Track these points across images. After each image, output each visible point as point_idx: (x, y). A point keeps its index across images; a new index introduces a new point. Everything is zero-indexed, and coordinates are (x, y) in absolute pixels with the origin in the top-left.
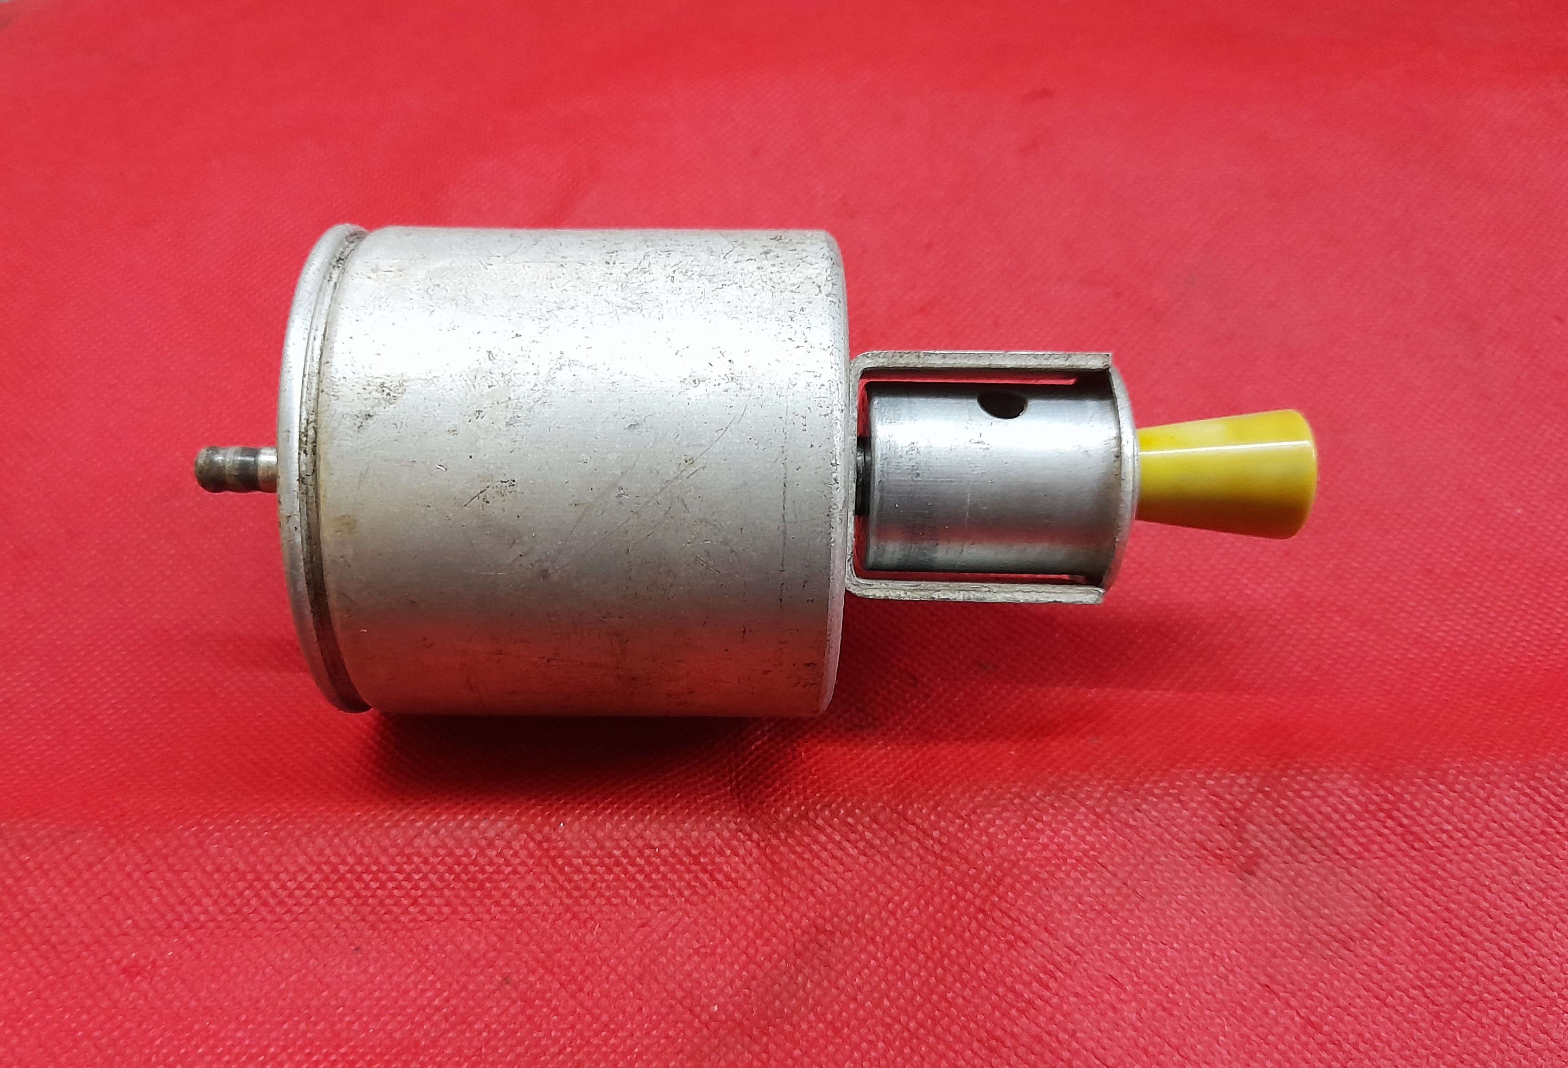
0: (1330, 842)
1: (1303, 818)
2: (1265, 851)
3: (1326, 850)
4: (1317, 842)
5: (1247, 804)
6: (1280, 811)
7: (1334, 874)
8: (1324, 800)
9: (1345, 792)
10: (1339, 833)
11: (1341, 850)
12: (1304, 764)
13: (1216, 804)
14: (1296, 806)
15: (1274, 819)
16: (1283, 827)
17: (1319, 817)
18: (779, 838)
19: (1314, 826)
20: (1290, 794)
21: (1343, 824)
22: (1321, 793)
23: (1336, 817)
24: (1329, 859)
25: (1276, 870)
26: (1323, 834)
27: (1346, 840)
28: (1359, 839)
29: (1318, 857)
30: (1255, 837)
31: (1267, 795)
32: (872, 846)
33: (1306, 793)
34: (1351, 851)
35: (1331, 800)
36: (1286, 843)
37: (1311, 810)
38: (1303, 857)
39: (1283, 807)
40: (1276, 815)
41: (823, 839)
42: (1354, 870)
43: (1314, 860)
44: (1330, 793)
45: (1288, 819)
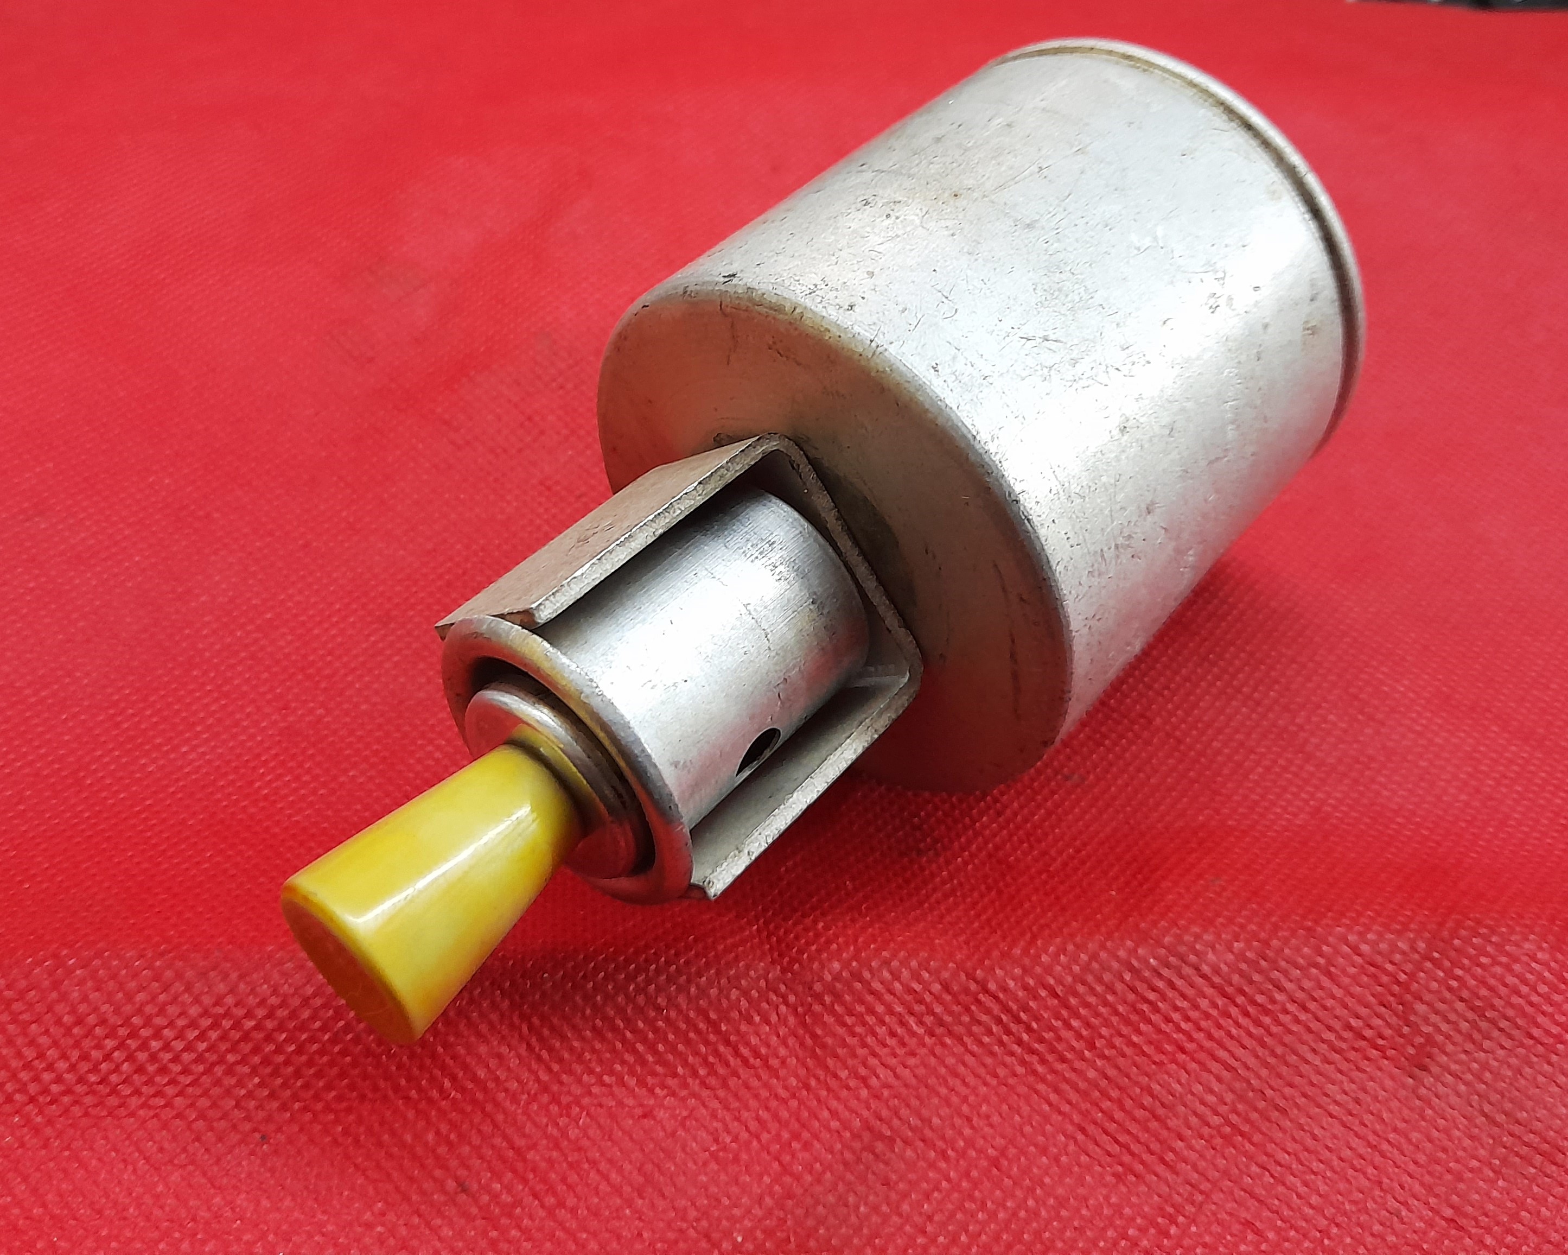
0: (1520, 1021)
1: (1484, 992)
2: (1439, 1038)
3: (1516, 1033)
4: (1503, 1024)
5: (1412, 976)
6: (1454, 984)
7: (1531, 1065)
8: (1508, 968)
9: (1534, 958)
10: (1529, 1009)
11: (1536, 1032)
12: (1479, 922)
13: (1374, 977)
14: (1474, 977)
15: (1448, 995)
16: (1460, 1006)
17: (1503, 991)
18: (823, 1004)
19: (1498, 1002)
20: (1466, 961)
21: (1535, 999)
22: (1504, 959)
23: (1525, 989)
24: (1522, 1045)
25: (1456, 1062)
26: (1510, 1013)
27: (1541, 1019)
28: (1556, 1017)
29: (1508, 1043)
30: (1426, 1020)
31: (1437, 964)
32: (941, 1023)
33: (1484, 960)
34: (1548, 1033)
35: (1517, 967)
36: (1464, 1026)
37: (1492, 982)
38: (1487, 1044)
39: (1457, 978)
40: (1450, 989)
41: (880, 1009)
42: (1554, 1058)
43: (1503, 1047)
44: (1516, 960)
45: (1465, 994)
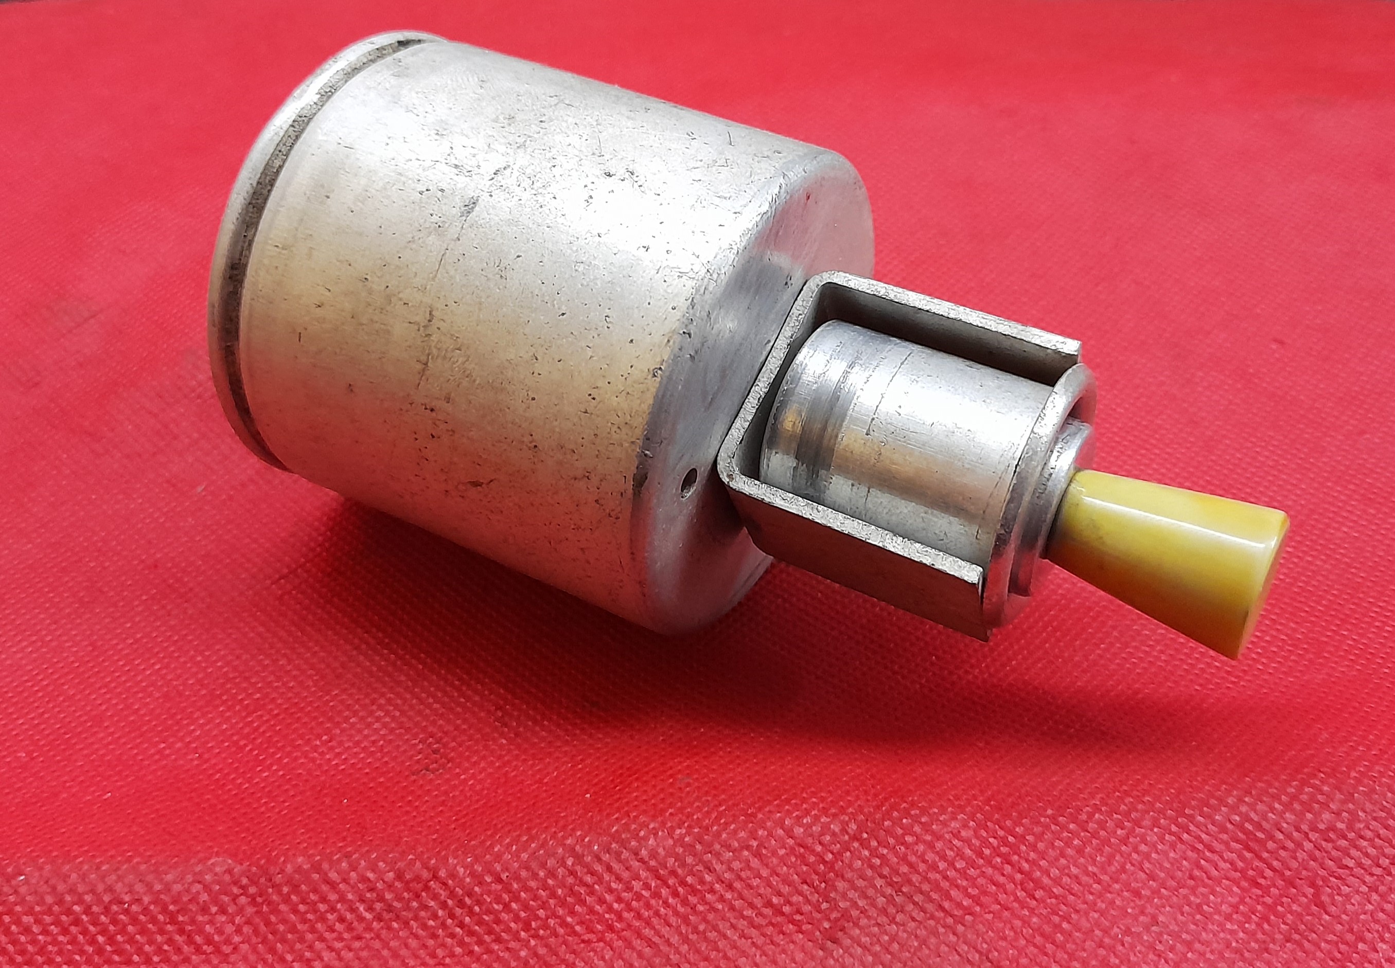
0: (935, 896)
1: (905, 869)
2: (855, 913)
3: (930, 907)
4: (918, 898)
5: (838, 855)
6: (877, 861)
7: (935, 934)
8: (931, 846)
9: (957, 835)
10: (945, 884)
11: (946, 905)
12: (913, 804)
13: (802, 857)
14: (896, 854)
15: (869, 873)
16: (879, 882)
17: (922, 867)
18: (280, 893)
19: (915, 878)
20: (892, 841)
21: (951, 873)
22: (928, 838)
23: (942, 865)
24: (932, 917)
25: (867, 935)
26: (926, 887)
27: (954, 893)
28: (970, 890)
29: (920, 916)
30: (844, 896)
31: (864, 844)
32: (390, 908)
33: (909, 839)
34: (959, 905)
35: (939, 845)
36: (881, 901)
37: (913, 859)
38: (899, 918)
39: (882, 857)
40: (872, 867)
41: (333, 897)
42: (960, 928)
43: (913, 919)
44: (939, 837)
45: (886, 871)
